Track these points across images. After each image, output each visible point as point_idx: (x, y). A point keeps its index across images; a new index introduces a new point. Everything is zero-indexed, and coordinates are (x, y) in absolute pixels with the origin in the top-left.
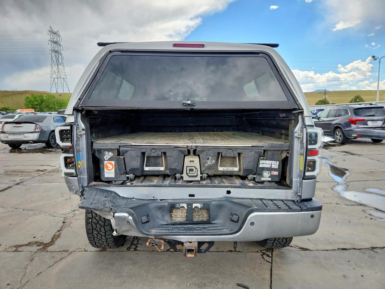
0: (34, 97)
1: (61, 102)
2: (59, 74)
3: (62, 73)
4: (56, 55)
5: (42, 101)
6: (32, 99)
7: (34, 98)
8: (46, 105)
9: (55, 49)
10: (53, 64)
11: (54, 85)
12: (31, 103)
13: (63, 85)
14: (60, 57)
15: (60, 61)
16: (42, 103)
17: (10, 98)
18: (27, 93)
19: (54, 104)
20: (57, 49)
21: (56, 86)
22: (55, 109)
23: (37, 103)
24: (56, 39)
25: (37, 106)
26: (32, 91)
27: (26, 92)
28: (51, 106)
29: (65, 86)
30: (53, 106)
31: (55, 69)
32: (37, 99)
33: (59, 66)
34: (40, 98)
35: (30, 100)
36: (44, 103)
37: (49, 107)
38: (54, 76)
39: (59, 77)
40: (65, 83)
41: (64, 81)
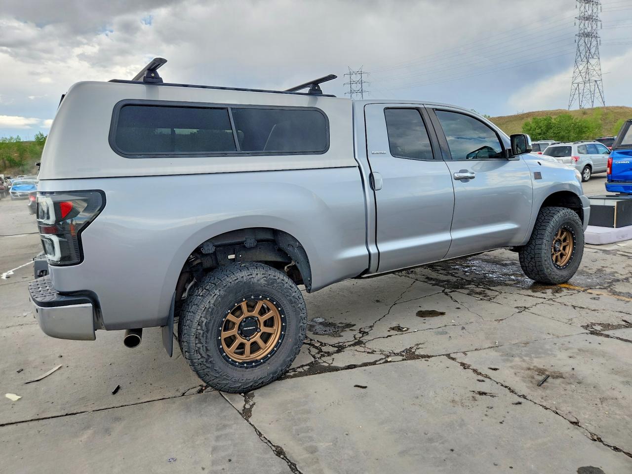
0: (535, 122)
1: (581, 125)
2: (587, 75)
3: (595, 73)
4: (586, 41)
5: (549, 127)
6: (533, 125)
7: (537, 123)
8: (554, 133)
9: (586, 31)
10: (579, 59)
11: (576, 96)
12: (531, 132)
13: (593, 94)
14: (594, 43)
15: (593, 51)
16: (547, 131)
17: (504, 127)
18: (530, 116)
19: (568, 130)
20: (589, 29)
21: (581, 96)
22: (568, 139)
23: (539, 131)
24: (590, 12)
25: (540, 136)
26: (539, 111)
27: (528, 115)
28: (563, 133)
29: (597, 94)
30: (566, 133)
31: (581, 68)
32: (541, 124)
33: (591, 61)
34: (546, 122)
35: (529, 128)
36: (552, 131)
37: (558, 137)
38: (580, 80)
39: (587, 79)
40: (597, 90)
41: (596, 86)
